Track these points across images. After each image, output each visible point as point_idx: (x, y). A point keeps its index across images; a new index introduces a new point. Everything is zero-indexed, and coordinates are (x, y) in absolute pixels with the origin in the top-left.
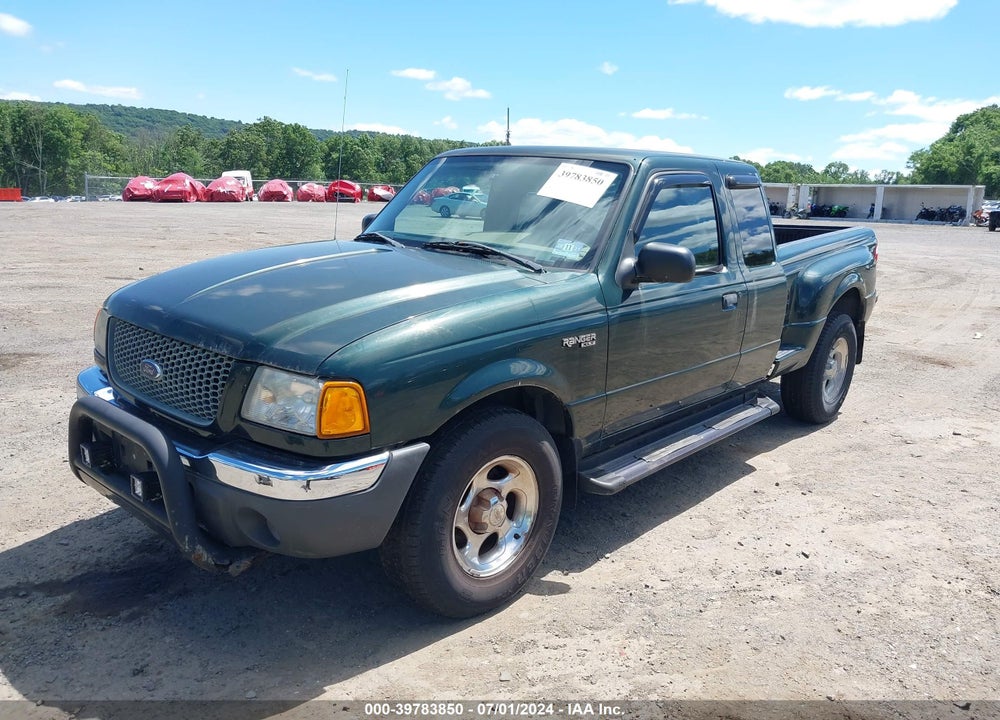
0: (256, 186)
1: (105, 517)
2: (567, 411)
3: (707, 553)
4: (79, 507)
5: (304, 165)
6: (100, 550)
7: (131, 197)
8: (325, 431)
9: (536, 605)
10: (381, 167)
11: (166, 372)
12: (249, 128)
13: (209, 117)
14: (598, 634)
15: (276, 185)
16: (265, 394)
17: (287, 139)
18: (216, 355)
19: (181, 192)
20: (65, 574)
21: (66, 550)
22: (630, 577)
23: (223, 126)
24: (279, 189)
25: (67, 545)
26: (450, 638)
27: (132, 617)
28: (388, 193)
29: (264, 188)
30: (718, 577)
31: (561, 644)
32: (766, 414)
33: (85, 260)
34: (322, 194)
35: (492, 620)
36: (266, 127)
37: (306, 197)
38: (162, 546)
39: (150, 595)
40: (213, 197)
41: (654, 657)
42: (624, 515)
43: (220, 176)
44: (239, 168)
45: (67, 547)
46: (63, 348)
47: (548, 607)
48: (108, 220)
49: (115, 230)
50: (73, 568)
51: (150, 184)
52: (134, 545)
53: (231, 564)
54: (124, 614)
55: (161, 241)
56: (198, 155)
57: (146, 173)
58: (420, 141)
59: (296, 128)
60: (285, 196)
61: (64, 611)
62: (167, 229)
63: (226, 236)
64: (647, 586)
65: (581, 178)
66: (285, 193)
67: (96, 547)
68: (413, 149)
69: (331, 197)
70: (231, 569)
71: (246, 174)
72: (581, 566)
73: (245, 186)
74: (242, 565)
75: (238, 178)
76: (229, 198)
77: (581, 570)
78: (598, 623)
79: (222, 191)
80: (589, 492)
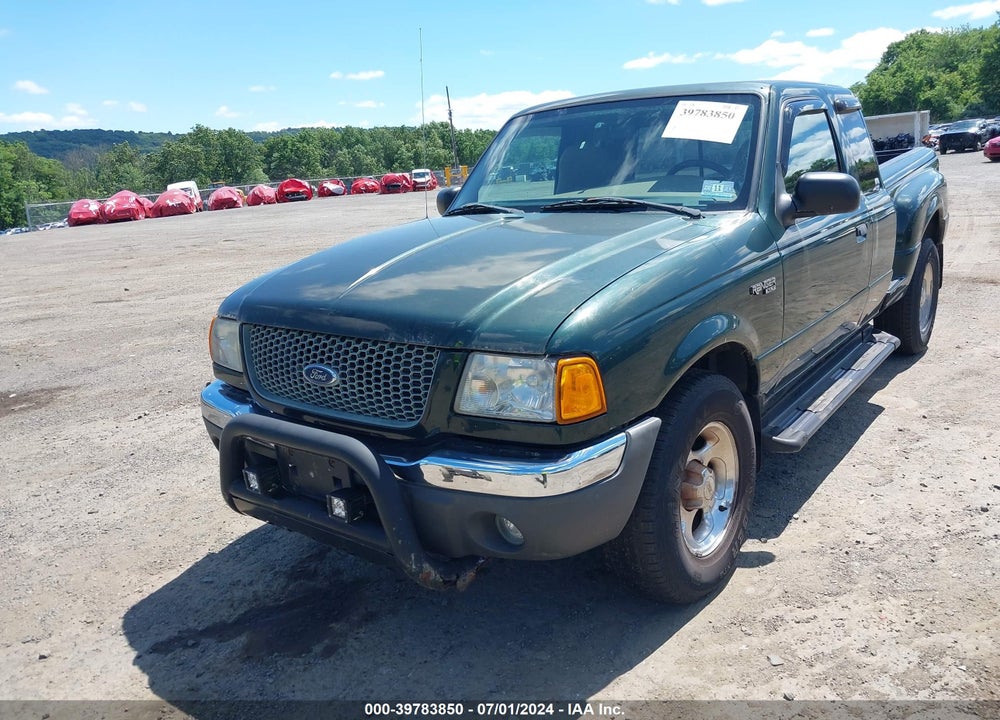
0: (204, 196)
1: (238, 547)
2: (755, 366)
3: (896, 499)
4: (203, 539)
5: (246, 169)
6: (251, 584)
7: (77, 222)
8: (565, 416)
9: (756, 579)
10: (326, 163)
11: (343, 375)
12: (181, 138)
13: (136, 132)
14: (842, 599)
15: (224, 192)
16: (478, 385)
17: (224, 145)
18: (411, 347)
19: (128, 210)
20: (226, 614)
21: (214, 588)
22: (832, 536)
23: (154, 139)
24: (227, 196)
25: (212, 582)
26: (688, 627)
27: (329, 652)
28: (338, 187)
29: (213, 197)
30: (925, 522)
31: (810, 616)
32: (891, 349)
33: (62, 288)
34: (273, 195)
35: (719, 600)
36: (200, 135)
37: (256, 200)
38: (315, 571)
39: (333, 625)
40: (161, 212)
41: (919, 617)
42: (785, 472)
43: (166, 189)
44: (180, 180)
45: (213, 585)
46: (91, 378)
47: (770, 578)
48: (63, 247)
49: (74, 256)
50: (232, 605)
51: (93, 207)
52: (285, 573)
53: (458, 577)
54: (317, 649)
55: (129, 261)
56: (135, 172)
57: (83, 196)
58: (361, 131)
59: (231, 133)
60: (236, 202)
61: (248, 655)
62: (130, 248)
63: (195, 249)
64: (858, 542)
65: (708, 114)
66: (235, 199)
67: (247, 580)
68: (353, 140)
69: (283, 197)
70: (460, 583)
71: (191, 184)
72: (776, 532)
73: (192, 196)
74: (467, 577)
75: (185, 190)
76: (182, 210)
77: (777, 535)
78: (834, 588)
79: (171, 204)
80: (773, 452)
